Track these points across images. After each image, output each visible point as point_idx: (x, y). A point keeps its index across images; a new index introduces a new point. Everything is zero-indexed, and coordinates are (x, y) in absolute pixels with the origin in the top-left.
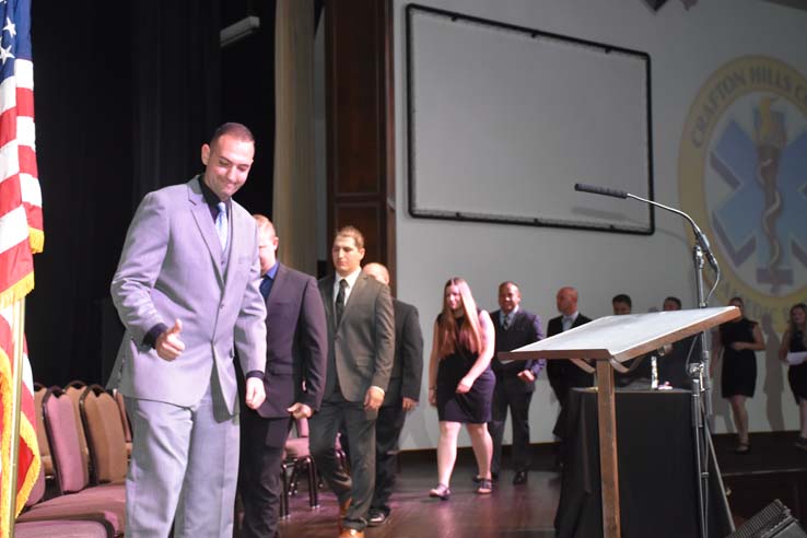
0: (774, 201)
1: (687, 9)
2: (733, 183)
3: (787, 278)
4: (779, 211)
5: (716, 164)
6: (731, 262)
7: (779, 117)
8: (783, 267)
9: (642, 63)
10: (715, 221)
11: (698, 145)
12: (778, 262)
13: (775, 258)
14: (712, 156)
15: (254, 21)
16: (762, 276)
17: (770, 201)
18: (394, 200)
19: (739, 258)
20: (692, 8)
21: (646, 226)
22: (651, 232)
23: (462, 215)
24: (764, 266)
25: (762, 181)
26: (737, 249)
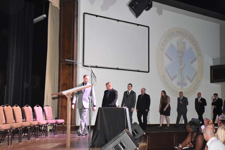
0: (182, 65)
1: (160, 15)
2: (171, 60)
3: (185, 84)
4: (183, 68)
5: (167, 55)
6: (170, 80)
7: (184, 43)
8: (184, 82)
9: (147, 29)
10: (166, 70)
11: (162, 50)
12: (183, 80)
13: (182, 79)
14: (166, 53)
15: (45, 16)
16: (178, 84)
17: (181, 65)
19: (172, 79)
20: (161, 15)
21: (147, 70)
22: (149, 72)
23: (97, 66)
24: (179, 81)
25: (179, 60)
26: (172, 77)
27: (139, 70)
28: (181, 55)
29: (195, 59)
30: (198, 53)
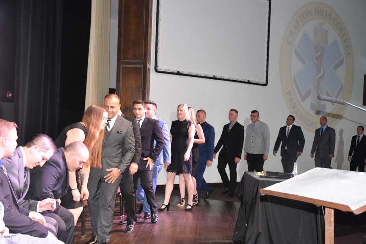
0: (320, 72)
2: (303, 62)
4: (321, 78)
5: (296, 53)
6: (300, 100)
7: (326, 33)
8: (322, 103)
11: (289, 43)
14: (296, 50)
16: (313, 107)
17: (319, 72)
18: (150, 65)
19: (304, 98)
21: (264, 81)
22: (266, 85)
23: (180, 72)
24: (314, 102)
25: (316, 63)
26: (303, 94)
27: (251, 82)
28: (320, 53)
29: (341, 63)
30: (347, 51)
